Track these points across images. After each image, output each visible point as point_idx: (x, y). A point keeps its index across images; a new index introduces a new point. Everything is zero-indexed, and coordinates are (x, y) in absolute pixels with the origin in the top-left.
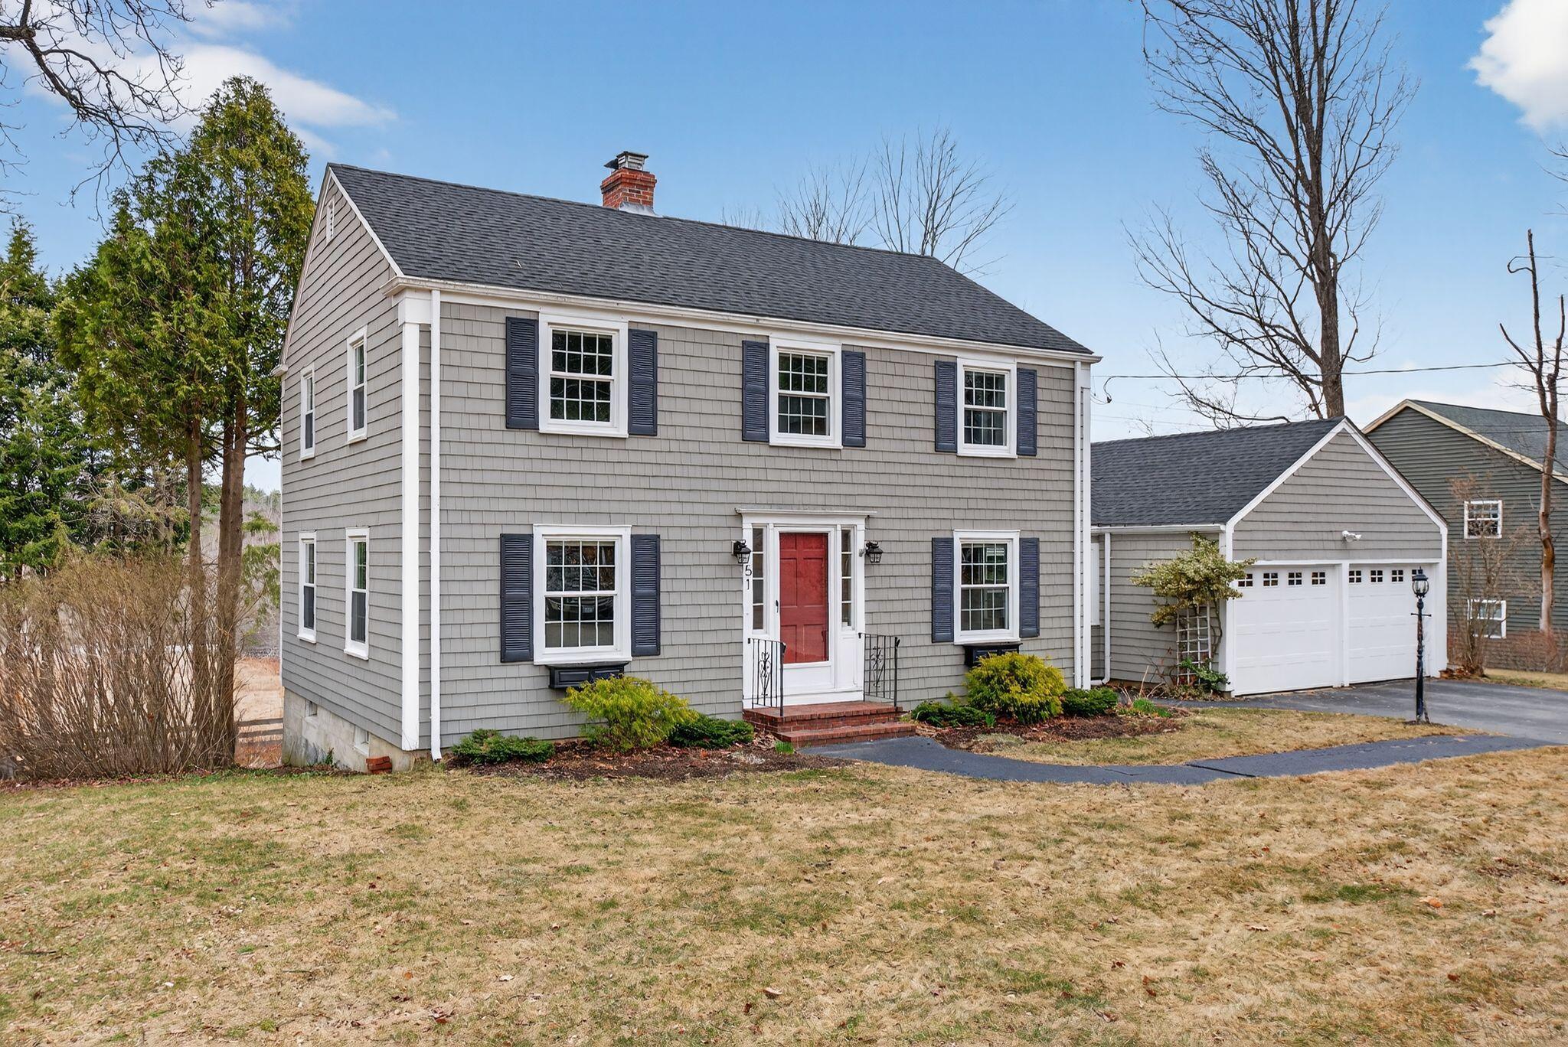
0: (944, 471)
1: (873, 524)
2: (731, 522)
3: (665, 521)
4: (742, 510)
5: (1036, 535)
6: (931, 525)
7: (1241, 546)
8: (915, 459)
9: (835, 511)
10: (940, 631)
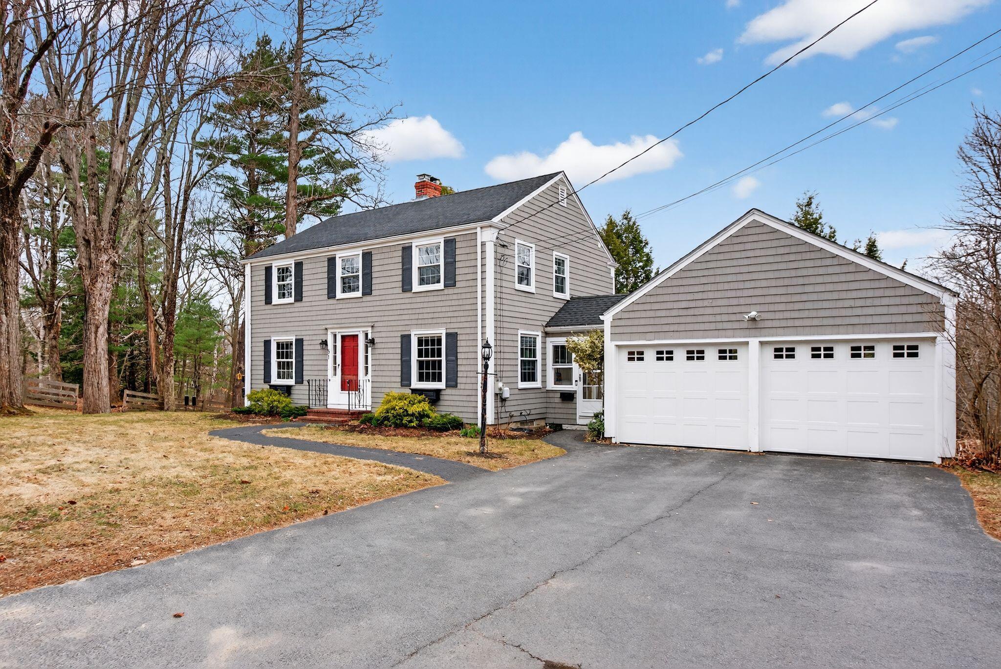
0: (407, 301)
1: (376, 330)
2: (324, 332)
3: (303, 333)
4: (327, 327)
5: (456, 331)
6: (400, 328)
7: (618, 330)
8: (393, 297)
9: (360, 324)
10: (405, 379)
